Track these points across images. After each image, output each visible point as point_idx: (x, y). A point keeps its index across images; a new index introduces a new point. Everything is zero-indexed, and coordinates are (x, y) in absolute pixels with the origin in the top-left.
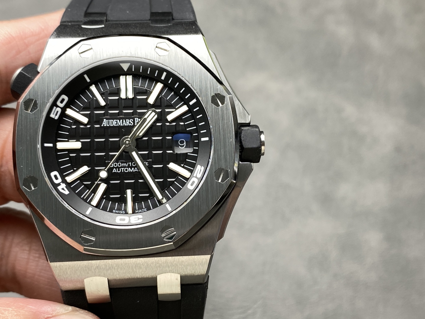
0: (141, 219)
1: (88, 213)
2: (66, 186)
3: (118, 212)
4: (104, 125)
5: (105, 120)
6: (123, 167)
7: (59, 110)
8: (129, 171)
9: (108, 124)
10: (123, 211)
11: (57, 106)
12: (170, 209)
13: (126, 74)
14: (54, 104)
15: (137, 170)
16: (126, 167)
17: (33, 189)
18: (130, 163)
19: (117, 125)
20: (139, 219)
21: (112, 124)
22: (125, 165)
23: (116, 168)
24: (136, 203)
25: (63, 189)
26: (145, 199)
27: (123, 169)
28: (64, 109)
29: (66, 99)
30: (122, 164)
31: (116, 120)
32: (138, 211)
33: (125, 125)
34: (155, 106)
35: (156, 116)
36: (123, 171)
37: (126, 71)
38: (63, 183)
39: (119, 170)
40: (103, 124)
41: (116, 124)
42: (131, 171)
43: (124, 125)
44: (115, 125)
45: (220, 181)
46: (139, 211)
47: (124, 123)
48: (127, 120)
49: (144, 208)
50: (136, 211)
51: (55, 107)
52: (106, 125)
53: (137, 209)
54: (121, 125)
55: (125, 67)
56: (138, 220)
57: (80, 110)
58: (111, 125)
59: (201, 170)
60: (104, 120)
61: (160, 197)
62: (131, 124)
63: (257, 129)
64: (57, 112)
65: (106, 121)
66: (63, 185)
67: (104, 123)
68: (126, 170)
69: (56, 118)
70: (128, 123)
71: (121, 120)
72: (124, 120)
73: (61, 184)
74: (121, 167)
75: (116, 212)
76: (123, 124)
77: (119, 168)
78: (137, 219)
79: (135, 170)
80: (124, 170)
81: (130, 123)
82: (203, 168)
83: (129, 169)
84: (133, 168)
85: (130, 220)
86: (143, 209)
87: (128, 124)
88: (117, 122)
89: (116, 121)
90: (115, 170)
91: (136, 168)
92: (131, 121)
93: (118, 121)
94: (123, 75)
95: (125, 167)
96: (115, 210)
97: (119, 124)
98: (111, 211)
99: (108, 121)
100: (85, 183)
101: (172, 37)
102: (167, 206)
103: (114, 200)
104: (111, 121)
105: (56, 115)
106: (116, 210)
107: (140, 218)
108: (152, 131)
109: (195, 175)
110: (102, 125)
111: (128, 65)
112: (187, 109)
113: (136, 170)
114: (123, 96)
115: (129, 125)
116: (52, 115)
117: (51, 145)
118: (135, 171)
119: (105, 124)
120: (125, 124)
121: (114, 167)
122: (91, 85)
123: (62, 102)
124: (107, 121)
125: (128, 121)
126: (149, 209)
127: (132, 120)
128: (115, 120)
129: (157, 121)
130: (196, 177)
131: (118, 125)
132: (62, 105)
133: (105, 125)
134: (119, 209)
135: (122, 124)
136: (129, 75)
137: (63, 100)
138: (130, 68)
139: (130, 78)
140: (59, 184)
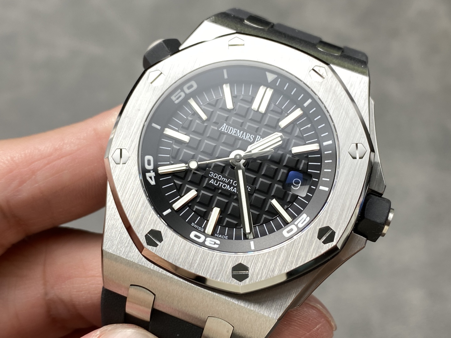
0: (217, 244)
1: (165, 214)
2: (155, 176)
3: (196, 227)
4: (222, 129)
5: (225, 124)
6: (222, 181)
7: (183, 95)
8: (227, 189)
9: (226, 131)
10: (203, 228)
11: (183, 90)
12: (253, 247)
13: (268, 85)
14: (180, 87)
15: (236, 191)
16: (226, 183)
18: (232, 180)
19: (235, 135)
21: (230, 132)
22: (225, 180)
23: (214, 179)
24: (220, 226)
25: (151, 178)
26: (230, 226)
27: (221, 183)
28: (188, 97)
29: (195, 86)
30: (223, 178)
31: (237, 130)
32: (218, 235)
33: (244, 138)
34: (283, 130)
35: (281, 143)
36: (220, 186)
37: (269, 82)
39: (216, 183)
40: (222, 128)
41: (234, 134)
42: (229, 189)
43: (243, 138)
44: (233, 134)
45: (322, 240)
46: (219, 236)
47: (243, 136)
48: (248, 134)
49: (226, 235)
50: (216, 234)
51: (179, 91)
52: (224, 130)
53: (218, 233)
54: (240, 137)
55: (270, 77)
56: (214, 244)
57: (204, 104)
58: (229, 133)
59: (305, 220)
60: (224, 124)
61: (248, 230)
62: (251, 140)
65: (226, 126)
66: (152, 174)
67: (223, 127)
68: (225, 186)
69: (177, 102)
70: (248, 137)
71: (242, 132)
72: (245, 133)
73: (152, 171)
74: (220, 181)
75: (194, 226)
76: (242, 136)
77: (217, 181)
79: (233, 190)
81: (250, 138)
82: (308, 219)
83: (228, 186)
84: (232, 187)
85: (205, 240)
86: (224, 236)
87: (247, 139)
88: (237, 131)
89: (236, 130)
90: (212, 181)
91: (235, 188)
92: (252, 136)
93: (238, 131)
94: (265, 86)
95: (224, 182)
96: (194, 223)
97: (237, 135)
98: (190, 223)
99: (228, 127)
102: (252, 243)
103: (198, 213)
104: (231, 128)
105: (178, 99)
106: (196, 224)
108: (270, 156)
109: (296, 223)
110: (220, 129)
111: (275, 76)
112: (318, 148)
113: (235, 190)
114: (255, 106)
115: (248, 140)
116: (173, 98)
117: (159, 127)
118: (233, 191)
119: (223, 129)
120: (244, 137)
121: (212, 178)
122: (226, 83)
123: (189, 88)
124: (227, 126)
125: (248, 135)
126: (230, 238)
127: (254, 136)
128: (235, 129)
129: (281, 147)
130: (297, 226)
131: (236, 136)
132: (188, 91)
133: (223, 130)
134: (199, 224)
135: (241, 136)
136: (271, 88)
137: (191, 86)
138: (275, 81)
139: (270, 92)
140: (149, 171)
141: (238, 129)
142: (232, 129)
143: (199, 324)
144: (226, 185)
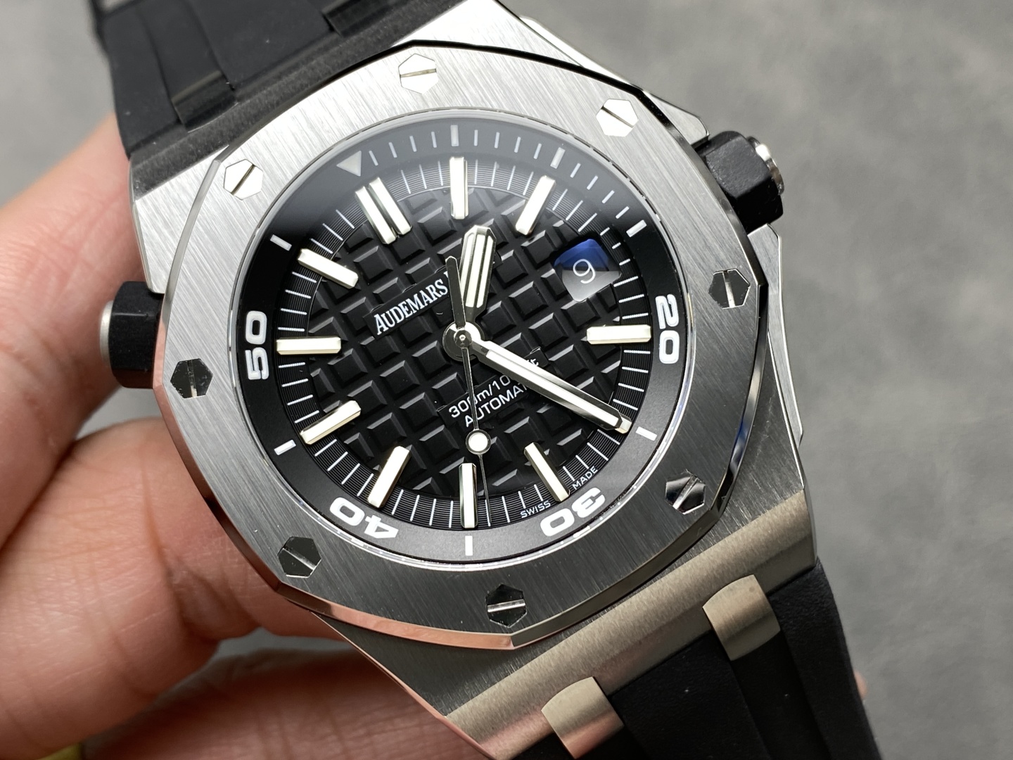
0: (598, 496)
1: (469, 552)
2: (380, 519)
3: (533, 512)
4: (382, 329)
5: (377, 316)
6: (484, 401)
7: (260, 352)
8: (504, 403)
9: (391, 323)
10: (544, 501)
11: (252, 347)
12: (652, 436)
13: (364, 181)
14: (242, 346)
15: (520, 390)
16: (491, 397)
17: (313, 568)
18: (495, 382)
19: (411, 314)
20: (594, 499)
21: (400, 317)
22: (485, 394)
23: (469, 413)
24: (564, 468)
25: (379, 530)
26: (579, 446)
27: (485, 406)
28: (270, 346)
29: (261, 317)
31: (404, 302)
32: (578, 482)
33: (431, 301)
34: (475, 217)
35: (489, 241)
36: (489, 412)
37: (359, 175)
38: (371, 517)
39: (479, 415)
40: (379, 327)
41: (409, 312)
42: (508, 400)
43: (428, 302)
44: (407, 316)
45: (732, 304)
46: (580, 482)
47: (426, 299)
48: (428, 288)
49: (588, 468)
50: (574, 485)
51: (248, 352)
52: (387, 326)
53: (574, 480)
54: (422, 307)
55: (353, 166)
56: (594, 501)
57: (309, 328)
58: (399, 321)
59: (670, 306)
60: (375, 318)
61: (611, 420)
62: (443, 291)
63: (739, 139)
64: (260, 359)
65: (382, 318)
66: (375, 521)
67: (380, 324)
68: (495, 404)
69: (265, 374)
70: (435, 292)
71: (416, 296)
72: (422, 292)
73: (368, 519)
74: (479, 405)
75: (530, 513)
76: (425, 301)
77: (476, 409)
78: (590, 501)
79: (515, 393)
80: (489, 406)
81: (438, 290)
82: (672, 298)
83: (501, 396)
84: (508, 392)
85: (575, 514)
86: (588, 472)
87: (436, 296)
88: (407, 305)
89: (404, 305)
90: (469, 420)
91: (515, 387)
92: (439, 284)
93: (409, 301)
94: (359, 188)
95: (488, 399)
96: (524, 510)
97: (415, 309)
98: (516, 518)
99: (387, 316)
100: (418, 488)
101: (424, 32)
102: (641, 431)
103: (509, 491)
104: (392, 310)
105: (261, 368)
106: (528, 508)
107: (594, 496)
108: (500, 280)
109: (662, 326)
110: (379, 333)
111: (358, 156)
112: (552, 182)
113: (517, 391)
114: (388, 236)
115: (440, 296)
116: (253, 375)
117: (290, 445)
118: (517, 395)
119: (383, 325)
120: (429, 299)
121: (463, 415)
122: (298, 253)
123: (256, 331)
124: (383, 315)
125: (431, 288)
126: (600, 465)
127: (440, 281)
128: (400, 305)
129: (499, 247)
130: (668, 328)
131: (415, 312)
132: (260, 338)
133: (386, 329)
134: (533, 502)
135: (423, 304)
136: (373, 179)
137: (256, 325)
138: (366, 163)
139: (378, 186)
140: (364, 524)
141: (404, 300)
142: (396, 311)
144: (496, 401)
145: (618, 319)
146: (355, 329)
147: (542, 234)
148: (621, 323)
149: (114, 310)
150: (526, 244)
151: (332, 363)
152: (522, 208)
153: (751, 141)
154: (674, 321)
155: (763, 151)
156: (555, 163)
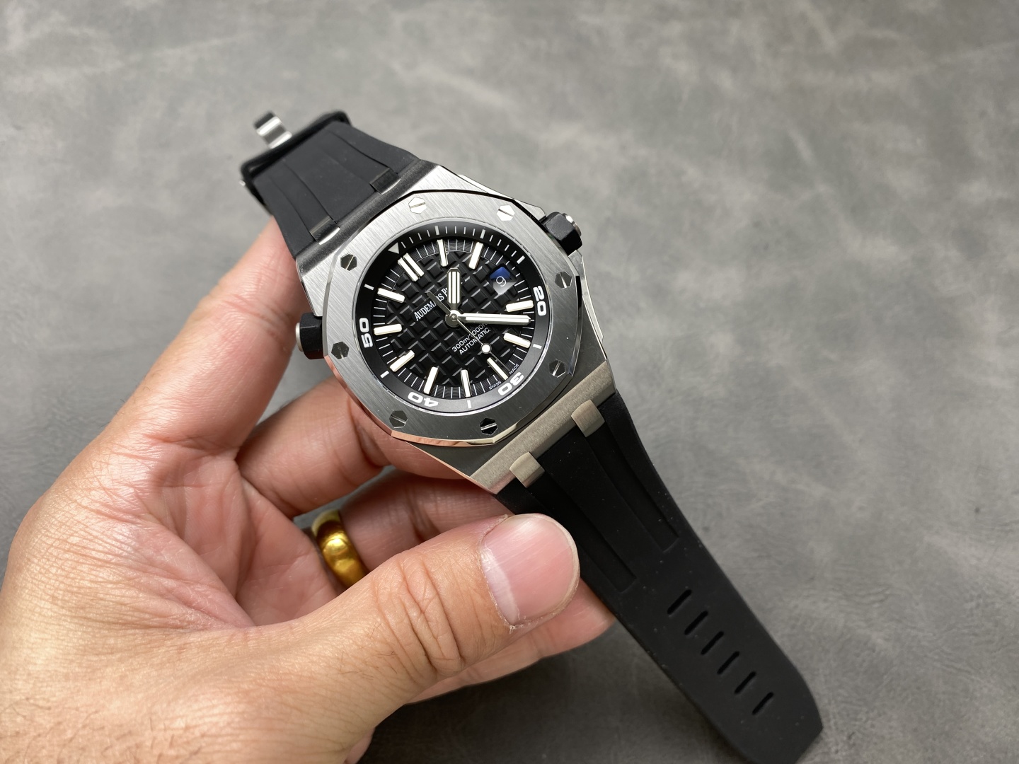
0: (521, 375)
1: (470, 407)
2: (430, 399)
3: (495, 386)
5: (415, 313)
7: (368, 335)
8: (475, 342)
9: (422, 315)
10: (498, 381)
11: (364, 334)
12: (540, 347)
13: (401, 255)
14: (360, 334)
17: (405, 423)
20: (519, 377)
21: (425, 312)
22: (467, 339)
23: (461, 349)
24: (505, 366)
25: (430, 403)
26: (510, 356)
27: (467, 345)
28: (371, 332)
29: (365, 320)
30: (464, 341)
32: (511, 371)
34: (451, 264)
35: (458, 274)
36: (469, 347)
37: (399, 253)
38: (426, 398)
39: (465, 349)
40: (417, 318)
41: (429, 309)
42: (477, 341)
44: (428, 311)
45: (565, 286)
48: (435, 298)
49: (514, 364)
50: (510, 373)
51: (362, 336)
53: (509, 370)
54: (434, 306)
55: (395, 249)
57: (386, 321)
58: (425, 314)
59: (539, 291)
62: (442, 298)
63: (558, 215)
64: (368, 339)
65: (418, 314)
66: (428, 400)
67: (417, 316)
68: (472, 343)
69: (371, 345)
71: (431, 302)
74: (465, 344)
75: (493, 387)
77: (463, 347)
79: (480, 338)
80: (469, 344)
81: (440, 298)
82: (540, 287)
83: (473, 340)
84: (476, 337)
85: (512, 384)
86: (515, 366)
88: (428, 306)
90: (461, 352)
93: (428, 304)
94: (399, 258)
95: (468, 341)
96: (490, 386)
98: (487, 390)
99: (419, 312)
100: (444, 384)
101: (416, 187)
102: (535, 346)
103: (483, 378)
104: (421, 310)
105: (369, 342)
106: (492, 385)
107: (519, 375)
108: (465, 290)
109: (538, 300)
110: (417, 320)
111: (397, 245)
112: (482, 245)
113: (480, 336)
114: (415, 278)
116: (366, 345)
117: (387, 373)
119: (419, 316)
121: (458, 350)
122: (377, 291)
123: (364, 327)
125: (437, 298)
126: (520, 362)
127: (441, 294)
128: (425, 307)
129: (463, 276)
130: (540, 300)
131: (431, 309)
132: (367, 329)
133: (420, 318)
134: (493, 382)
136: (404, 254)
137: (364, 324)
138: (400, 247)
139: (407, 257)
140: (423, 402)
141: (426, 304)
142: (423, 310)
143: (571, 427)
145: (518, 300)
146: (407, 320)
147: (481, 268)
148: (520, 301)
149: (300, 326)
150: (475, 273)
151: (399, 336)
152: (470, 258)
153: (564, 215)
154: (542, 297)
155: (569, 219)
156: (482, 237)
